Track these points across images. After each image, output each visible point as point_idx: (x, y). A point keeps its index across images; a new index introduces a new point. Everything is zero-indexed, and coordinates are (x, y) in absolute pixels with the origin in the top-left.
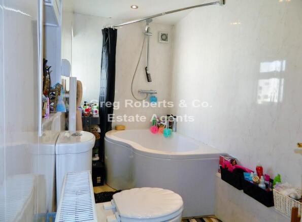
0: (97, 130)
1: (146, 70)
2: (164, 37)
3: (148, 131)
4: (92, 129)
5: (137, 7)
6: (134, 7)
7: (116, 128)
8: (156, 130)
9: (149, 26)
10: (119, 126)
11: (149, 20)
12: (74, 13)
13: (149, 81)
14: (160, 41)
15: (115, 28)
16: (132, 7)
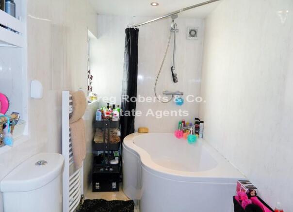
0: (117, 133)
1: (172, 70)
2: (193, 33)
3: (173, 136)
4: (112, 132)
5: (157, 4)
6: (155, 4)
7: (139, 131)
8: (180, 135)
9: (175, 22)
10: (142, 128)
11: (174, 15)
12: (98, 14)
13: (174, 82)
14: (188, 38)
15: (137, 28)
16: (152, 4)
